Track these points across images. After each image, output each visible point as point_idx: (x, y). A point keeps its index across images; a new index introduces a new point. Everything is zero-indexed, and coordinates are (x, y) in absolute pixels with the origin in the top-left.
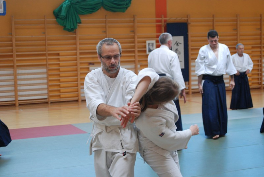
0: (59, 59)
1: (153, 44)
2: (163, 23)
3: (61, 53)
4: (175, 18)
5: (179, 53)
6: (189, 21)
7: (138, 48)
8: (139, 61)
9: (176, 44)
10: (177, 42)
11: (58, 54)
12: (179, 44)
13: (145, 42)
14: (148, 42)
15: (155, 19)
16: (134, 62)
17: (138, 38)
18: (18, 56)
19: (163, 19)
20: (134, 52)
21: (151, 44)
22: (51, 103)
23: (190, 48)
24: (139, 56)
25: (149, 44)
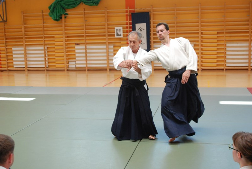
0: (54, 40)
1: (120, 30)
2: (128, 13)
3: (56, 36)
4: (139, 9)
5: (142, 37)
6: (152, 11)
7: (108, 33)
8: (109, 43)
9: (140, 30)
10: (140, 28)
11: (53, 37)
12: (142, 30)
13: (114, 28)
14: (116, 28)
15: (125, 10)
16: (105, 43)
17: (108, 25)
18: (26, 38)
19: (128, 10)
20: (105, 36)
21: (118, 30)
22: (48, 70)
23: (152, 33)
24: (108, 39)
25: (117, 30)
